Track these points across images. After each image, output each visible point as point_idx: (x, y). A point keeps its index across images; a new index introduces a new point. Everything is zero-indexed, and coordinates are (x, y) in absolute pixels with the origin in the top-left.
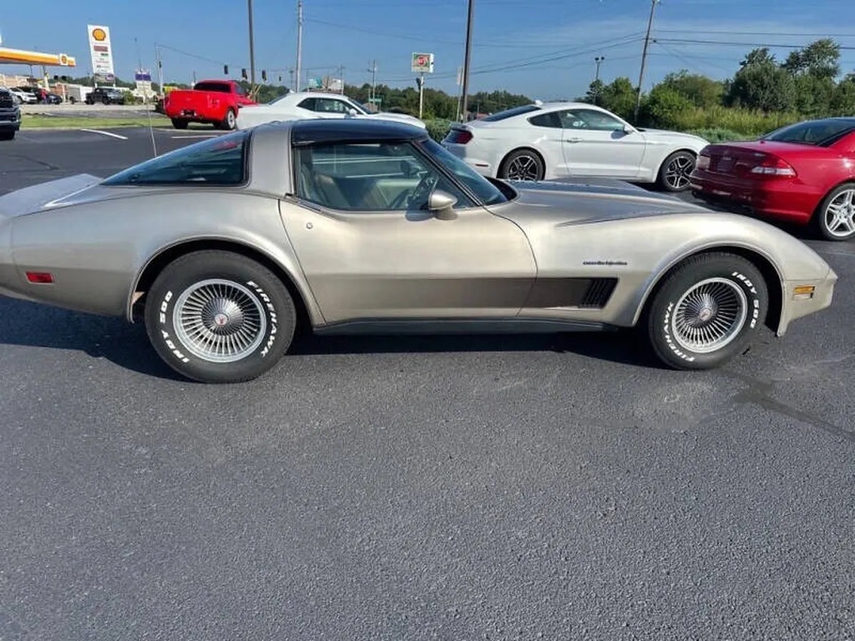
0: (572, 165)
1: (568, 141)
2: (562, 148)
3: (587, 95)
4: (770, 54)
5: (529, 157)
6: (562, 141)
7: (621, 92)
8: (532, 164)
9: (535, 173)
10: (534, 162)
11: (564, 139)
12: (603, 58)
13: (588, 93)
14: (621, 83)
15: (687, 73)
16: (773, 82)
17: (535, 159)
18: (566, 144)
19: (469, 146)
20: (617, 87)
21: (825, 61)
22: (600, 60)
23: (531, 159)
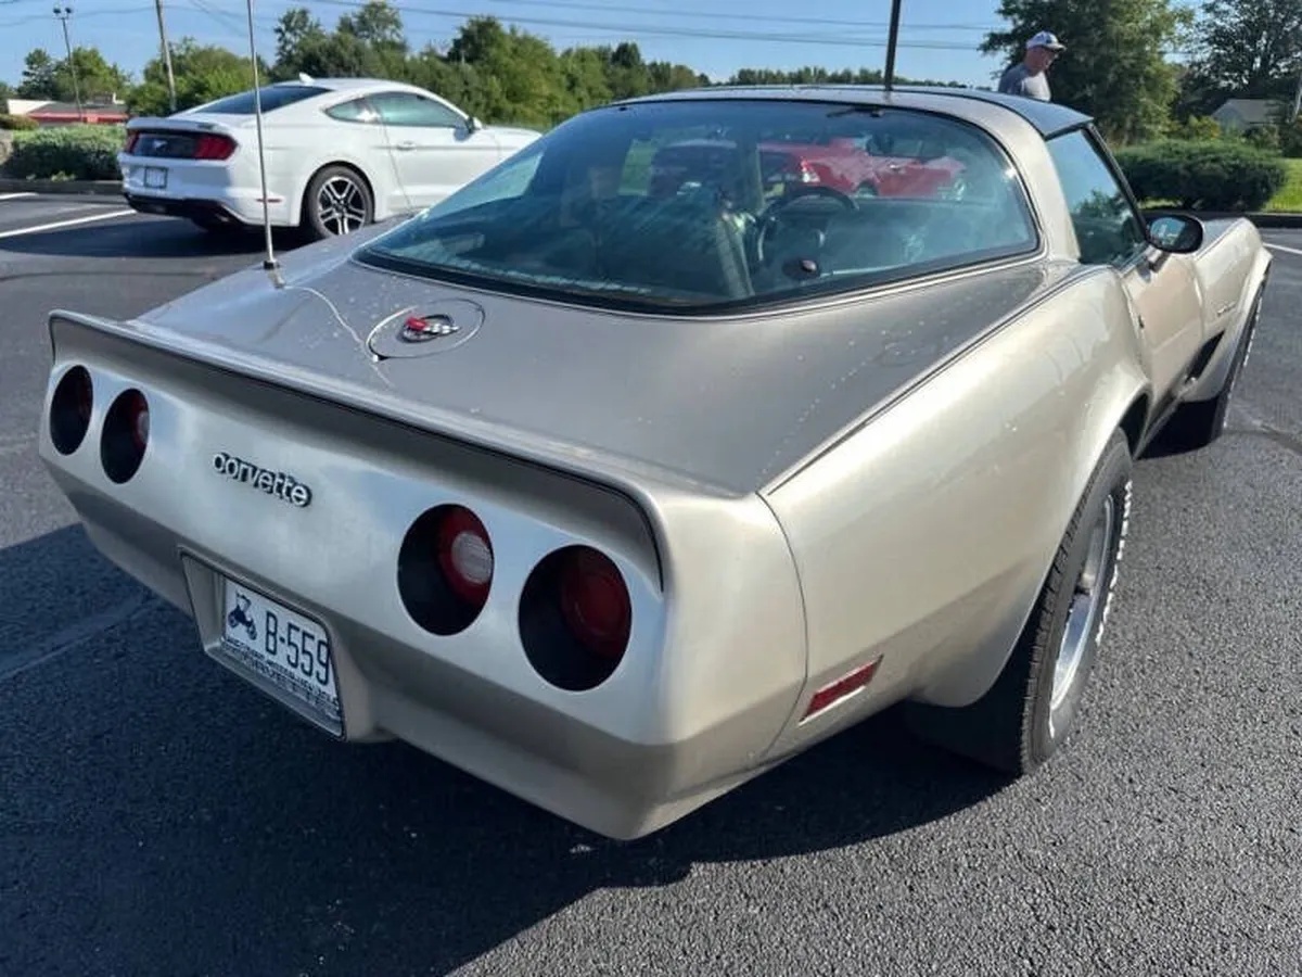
0: (414, 190)
1: (400, 149)
2: (393, 159)
3: (27, 78)
4: (312, 18)
5: (347, 180)
6: (389, 148)
7: (90, 72)
8: (354, 191)
9: (360, 207)
10: (356, 187)
11: (393, 144)
12: (68, 11)
13: (26, 74)
14: (85, 58)
15: (194, 43)
16: (354, 60)
17: (356, 182)
18: (396, 153)
19: (233, 163)
20: (78, 63)
21: (388, 33)
22: (64, 13)
23: (350, 182)
